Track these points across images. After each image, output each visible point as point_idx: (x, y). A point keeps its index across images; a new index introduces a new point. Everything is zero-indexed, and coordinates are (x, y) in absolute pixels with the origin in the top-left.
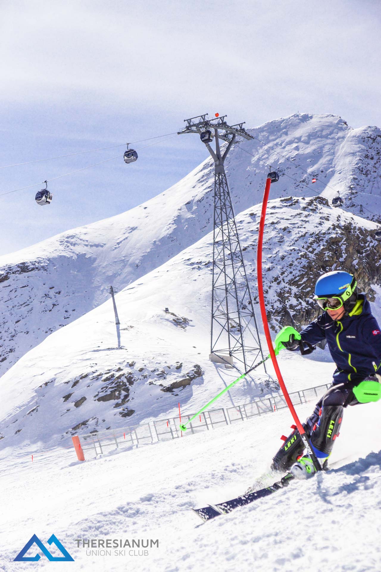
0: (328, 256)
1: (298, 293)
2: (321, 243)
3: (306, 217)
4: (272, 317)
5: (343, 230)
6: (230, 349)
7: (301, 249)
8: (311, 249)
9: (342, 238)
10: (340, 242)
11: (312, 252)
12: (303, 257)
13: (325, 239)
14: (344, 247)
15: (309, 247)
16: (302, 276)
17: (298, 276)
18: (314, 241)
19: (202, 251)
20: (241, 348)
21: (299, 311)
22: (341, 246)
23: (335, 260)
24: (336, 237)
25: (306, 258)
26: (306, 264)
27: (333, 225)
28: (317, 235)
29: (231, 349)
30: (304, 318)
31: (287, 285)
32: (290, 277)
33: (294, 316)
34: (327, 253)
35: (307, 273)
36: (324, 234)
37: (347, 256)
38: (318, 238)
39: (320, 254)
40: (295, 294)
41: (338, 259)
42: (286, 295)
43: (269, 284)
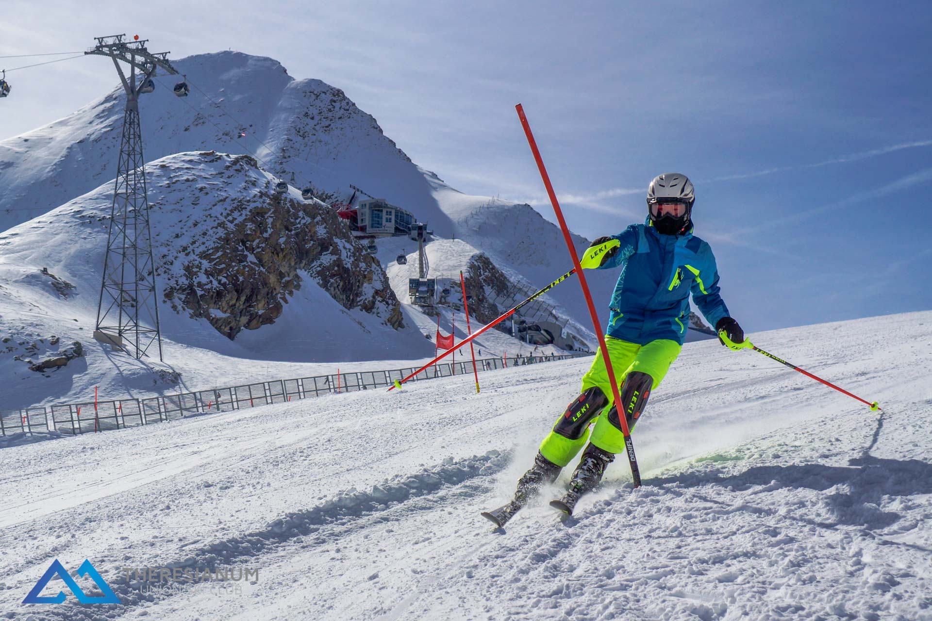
0: (251, 229)
1: (209, 269)
2: (244, 212)
3: (229, 177)
4: (175, 294)
5: (271, 199)
6: (120, 327)
7: (219, 216)
8: (230, 218)
9: (270, 210)
10: (266, 213)
11: (231, 222)
12: (220, 226)
13: (249, 208)
14: (270, 220)
15: (228, 215)
16: (217, 249)
17: (212, 249)
18: (235, 209)
19: (97, 204)
20: (135, 328)
21: (208, 291)
22: (267, 218)
23: (258, 234)
24: (262, 207)
25: (224, 227)
26: (223, 236)
27: (260, 192)
28: (240, 201)
29: (122, 328)
30: (214, 300)
31: (196, 258)
32: (202, 249)
33: (201, 296)
34: (250, 225)
35: (223, 247)
36: (249, 201)
37: (272, 232)
38: (240, 206)
39: (241, 226)
40: (206, 270)
41: (261, 233)
42: (195, 270)
43: (175, 254)
